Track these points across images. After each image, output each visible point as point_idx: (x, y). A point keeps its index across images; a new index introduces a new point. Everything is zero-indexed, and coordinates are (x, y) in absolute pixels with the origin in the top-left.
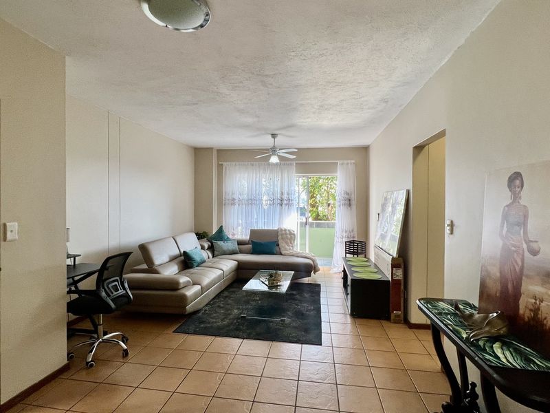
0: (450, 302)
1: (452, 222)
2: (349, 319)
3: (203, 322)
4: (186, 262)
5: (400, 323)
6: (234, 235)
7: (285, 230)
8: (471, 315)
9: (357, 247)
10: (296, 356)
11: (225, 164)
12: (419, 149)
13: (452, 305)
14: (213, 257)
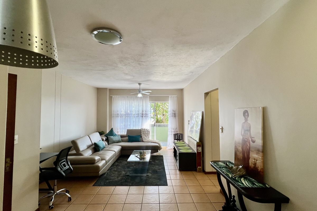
0: (224, 162)
1: (222, 127)
2: (178, 172)
3: (108, 179)
4: (96, 148)
5: (201, 172)
6: (118, 132)
7: (145, 129)
8: (232, 167)
9: (179, 137)
10: (157, 192)
11: (113, 96)
12: (207, 94)
13: (224, 163)
14: (108, 145)
